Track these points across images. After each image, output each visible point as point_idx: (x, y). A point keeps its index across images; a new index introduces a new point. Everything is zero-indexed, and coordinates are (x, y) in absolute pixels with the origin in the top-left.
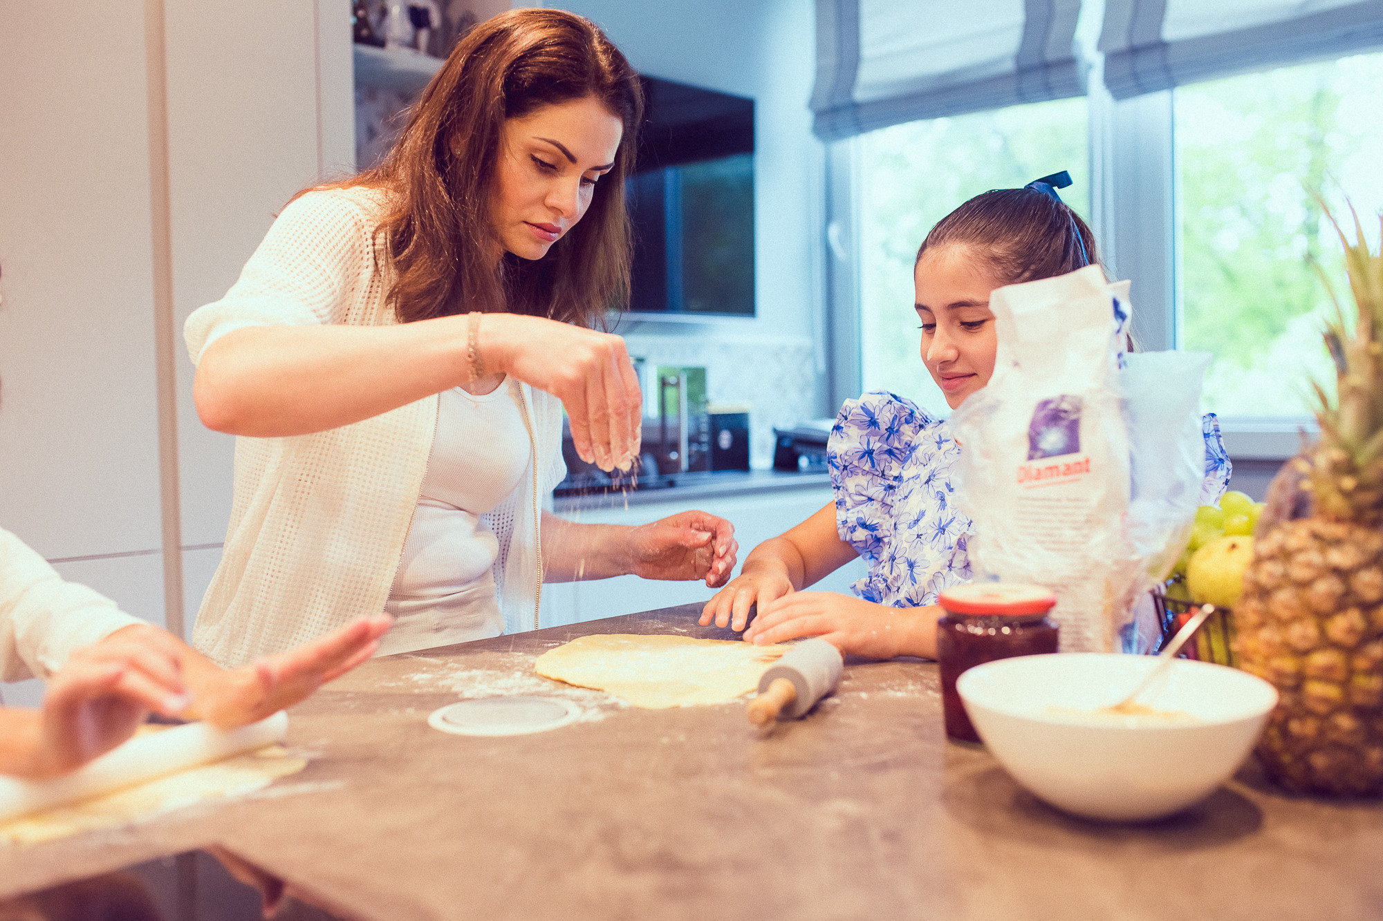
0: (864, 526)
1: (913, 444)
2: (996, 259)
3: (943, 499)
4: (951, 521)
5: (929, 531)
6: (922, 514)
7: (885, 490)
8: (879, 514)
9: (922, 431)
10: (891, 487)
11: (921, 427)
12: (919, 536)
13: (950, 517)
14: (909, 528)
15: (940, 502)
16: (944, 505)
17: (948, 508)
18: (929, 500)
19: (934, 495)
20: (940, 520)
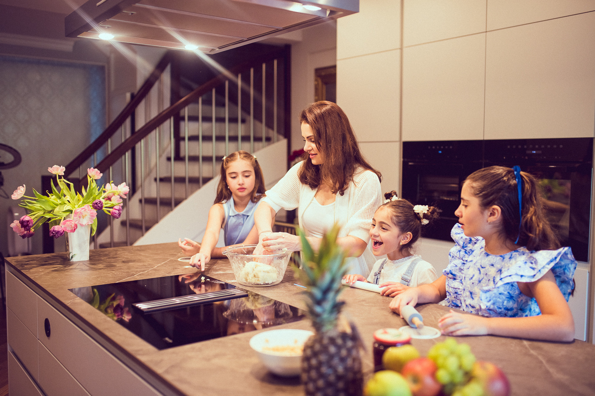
0: (452, 274)
1: (473, 250)
2: (472, 187)
3: (479, 270)
4: (483, 279)
5: (476, 282)
6: (474, 275)
7: (462, 264)
8: (458, 271)
9: (476, 244)
10: (464, 264)
11: (475, 243)
12: (473, 283)
13: (482, 278)
14: (470, 280)
15: (479, 272)
16: (480, 273)
17: (481, 274)
18: (475, 271)
19: (477, 269)
20: (479, 278)
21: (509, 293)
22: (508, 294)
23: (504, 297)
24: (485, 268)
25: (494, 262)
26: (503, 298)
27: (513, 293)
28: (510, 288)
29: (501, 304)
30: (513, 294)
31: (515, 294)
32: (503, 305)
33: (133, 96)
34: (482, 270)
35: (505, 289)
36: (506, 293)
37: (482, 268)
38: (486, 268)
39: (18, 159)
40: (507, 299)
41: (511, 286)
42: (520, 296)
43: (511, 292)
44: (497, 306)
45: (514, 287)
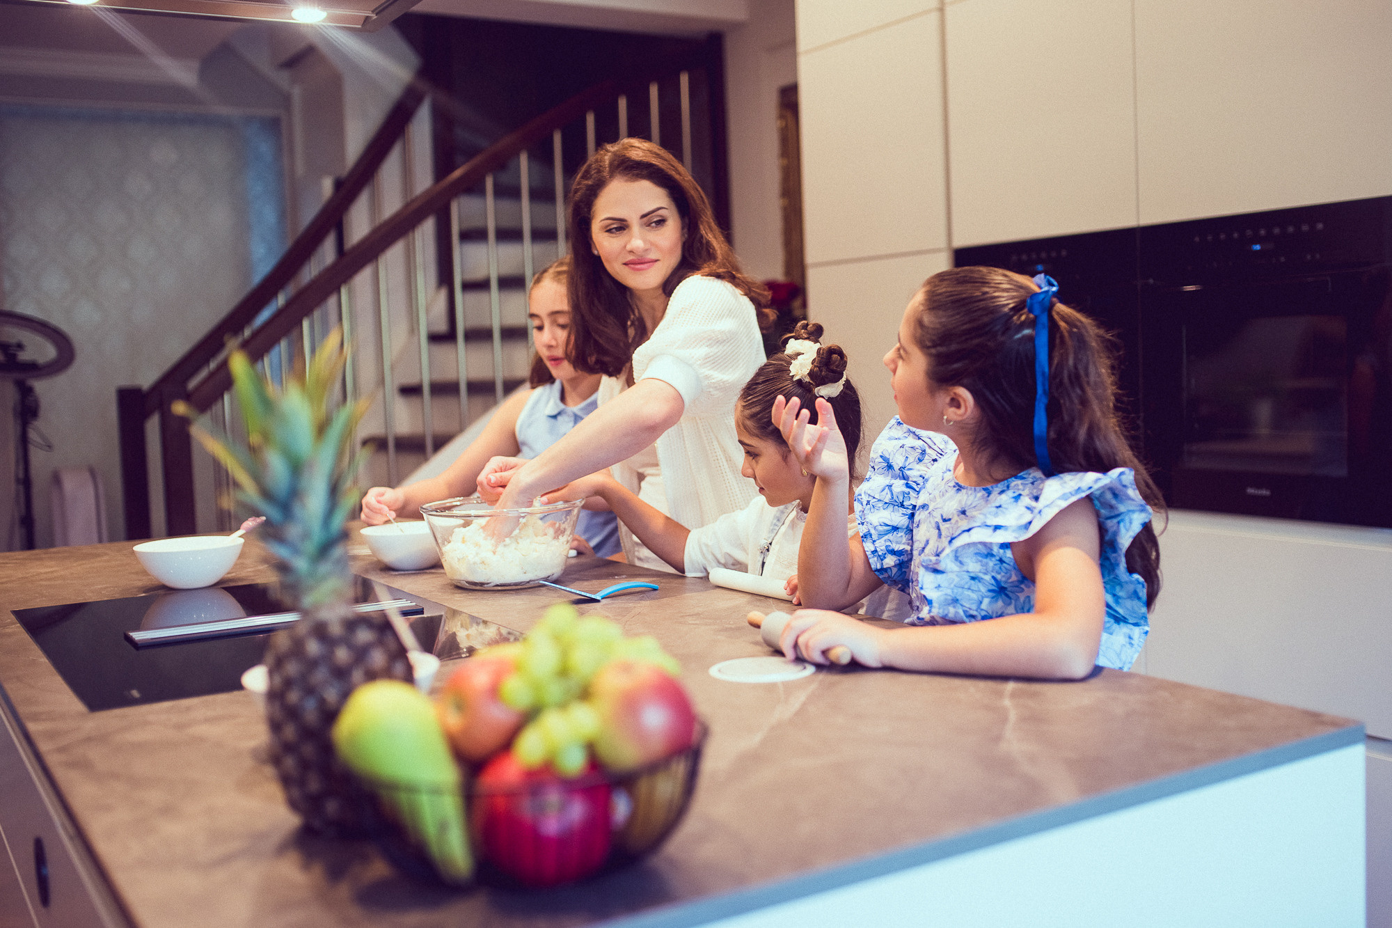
0: (892, 552)
9: (936, 464)
10: (912, 516)
11: (935, 460)
14: (920, 554)
15: (937, 531)
16: (940, 535)
17: (942, 536)
18: (932, 529)
19: (934, 525)
20: (938, 548)
21: (993, 577)
22: (993, 582)
23: (983, 589)
24: (950, 520)
25: (969, 503)
26: (980, 591)
27: (1004, 579)
28: (997, 568)
29: (974, 607)
30: (1006, 582)
31: (1010, 580)
32: (979, 608)
33: (339, 185)
34: (944, 526)
35: (985, 568)
36: (988, 578)
37: (945, 520)
38: (953, 521)
39: (66, 353)
40: (990, 594)
41: (999, 562)
42: (1023, 586)
43: (999, 577)
44: (964, 611)
45: (1004, 564)
